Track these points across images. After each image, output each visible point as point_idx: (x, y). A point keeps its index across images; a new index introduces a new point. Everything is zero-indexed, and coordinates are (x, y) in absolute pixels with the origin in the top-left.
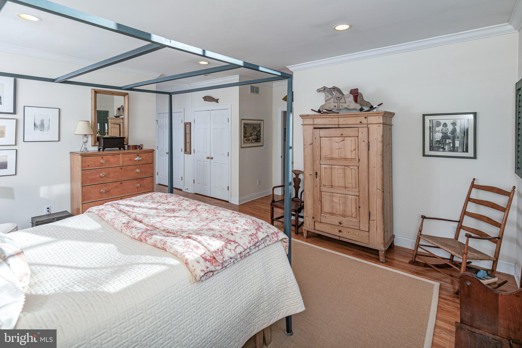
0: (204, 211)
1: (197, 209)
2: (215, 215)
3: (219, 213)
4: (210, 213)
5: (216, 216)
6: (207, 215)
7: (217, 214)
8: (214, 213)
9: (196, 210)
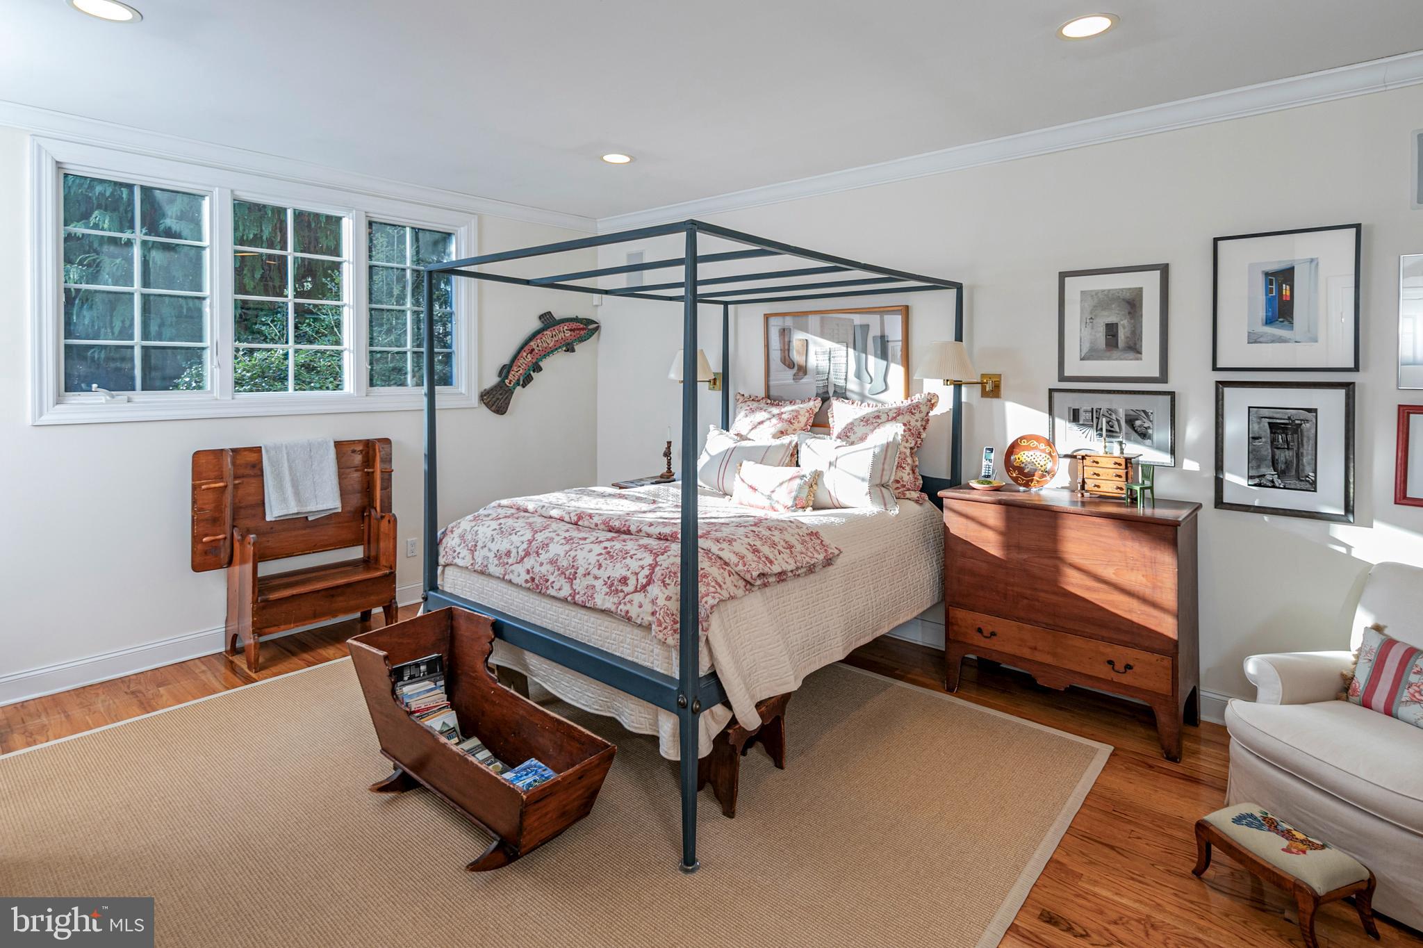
0: (634, 555)
1: (652, 558)
2: (609, 549)
3: (601, 554)
4: (621, 551)
5: (606, 548)
6: (627, 548)
7: (603, 551)
8: (611, 554)
9: (655, 553)
